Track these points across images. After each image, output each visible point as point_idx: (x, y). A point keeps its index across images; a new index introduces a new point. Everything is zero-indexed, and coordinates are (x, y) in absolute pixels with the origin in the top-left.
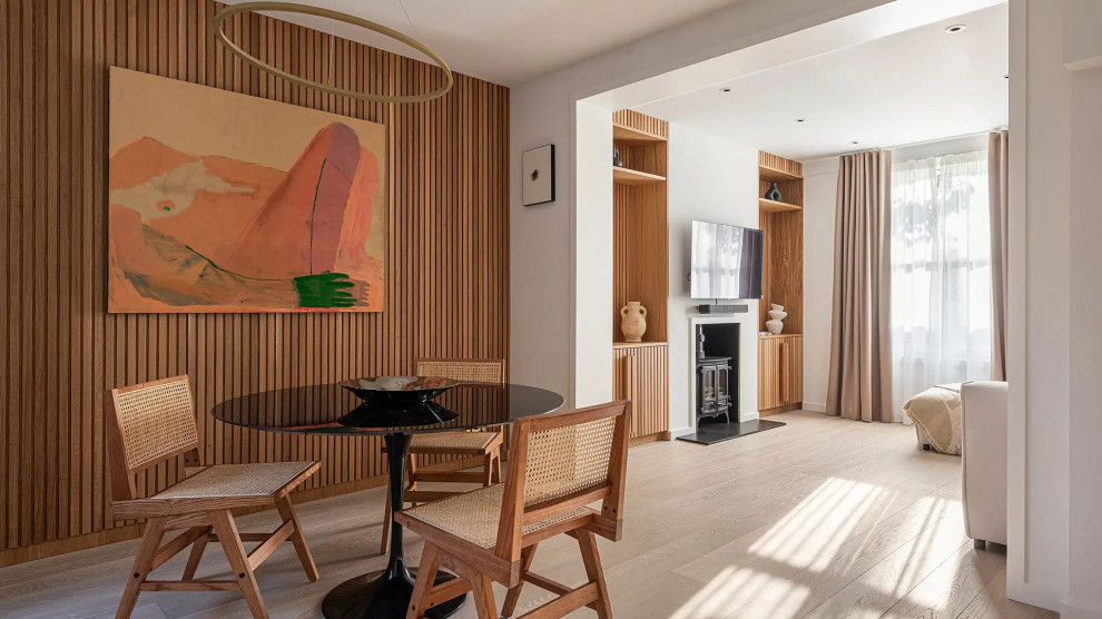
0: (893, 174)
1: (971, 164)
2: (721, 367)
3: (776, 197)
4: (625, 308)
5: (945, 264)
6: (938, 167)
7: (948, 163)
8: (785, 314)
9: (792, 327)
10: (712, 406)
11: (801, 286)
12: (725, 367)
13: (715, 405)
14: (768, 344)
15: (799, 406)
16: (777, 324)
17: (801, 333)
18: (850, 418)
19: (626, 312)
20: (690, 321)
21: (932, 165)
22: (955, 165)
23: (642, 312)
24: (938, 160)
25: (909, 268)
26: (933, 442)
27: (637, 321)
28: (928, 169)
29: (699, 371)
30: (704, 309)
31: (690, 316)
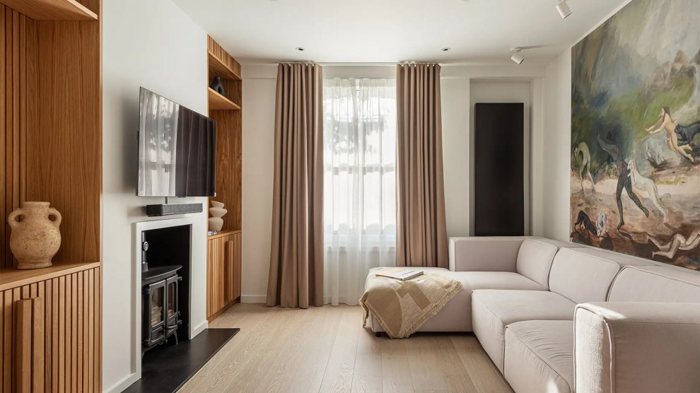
0: (324, 88)
1: (381, 88)
2: (171, 280)
3: (220, 91)
4: (17, 212)
5: (364, 169)
6: (358, 88)
7: (366, 85)
8: (225, 211)
9: (232, 224)
10: (160, 332)
11: (240, 184)
12: (175, 278)
13: (164, 329)
14: (216, 243)
15: (238, 300)
16: (219, 222)
17: (240, 229)
18: (290, 307)
19: (20, 219)
20: (134, 227)
21: (353, 85)
22: (370, 88)
23: (52, 218)
24: (357, 81)
25: (336, 171)
26: (386, 329)
27: (43, 235)
28: (350, 88)
29: (145, 289)
30: (153, 211)
31: (134, 220)
